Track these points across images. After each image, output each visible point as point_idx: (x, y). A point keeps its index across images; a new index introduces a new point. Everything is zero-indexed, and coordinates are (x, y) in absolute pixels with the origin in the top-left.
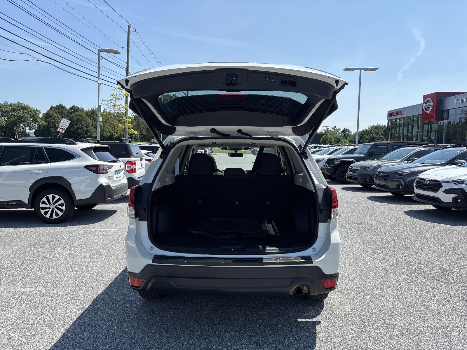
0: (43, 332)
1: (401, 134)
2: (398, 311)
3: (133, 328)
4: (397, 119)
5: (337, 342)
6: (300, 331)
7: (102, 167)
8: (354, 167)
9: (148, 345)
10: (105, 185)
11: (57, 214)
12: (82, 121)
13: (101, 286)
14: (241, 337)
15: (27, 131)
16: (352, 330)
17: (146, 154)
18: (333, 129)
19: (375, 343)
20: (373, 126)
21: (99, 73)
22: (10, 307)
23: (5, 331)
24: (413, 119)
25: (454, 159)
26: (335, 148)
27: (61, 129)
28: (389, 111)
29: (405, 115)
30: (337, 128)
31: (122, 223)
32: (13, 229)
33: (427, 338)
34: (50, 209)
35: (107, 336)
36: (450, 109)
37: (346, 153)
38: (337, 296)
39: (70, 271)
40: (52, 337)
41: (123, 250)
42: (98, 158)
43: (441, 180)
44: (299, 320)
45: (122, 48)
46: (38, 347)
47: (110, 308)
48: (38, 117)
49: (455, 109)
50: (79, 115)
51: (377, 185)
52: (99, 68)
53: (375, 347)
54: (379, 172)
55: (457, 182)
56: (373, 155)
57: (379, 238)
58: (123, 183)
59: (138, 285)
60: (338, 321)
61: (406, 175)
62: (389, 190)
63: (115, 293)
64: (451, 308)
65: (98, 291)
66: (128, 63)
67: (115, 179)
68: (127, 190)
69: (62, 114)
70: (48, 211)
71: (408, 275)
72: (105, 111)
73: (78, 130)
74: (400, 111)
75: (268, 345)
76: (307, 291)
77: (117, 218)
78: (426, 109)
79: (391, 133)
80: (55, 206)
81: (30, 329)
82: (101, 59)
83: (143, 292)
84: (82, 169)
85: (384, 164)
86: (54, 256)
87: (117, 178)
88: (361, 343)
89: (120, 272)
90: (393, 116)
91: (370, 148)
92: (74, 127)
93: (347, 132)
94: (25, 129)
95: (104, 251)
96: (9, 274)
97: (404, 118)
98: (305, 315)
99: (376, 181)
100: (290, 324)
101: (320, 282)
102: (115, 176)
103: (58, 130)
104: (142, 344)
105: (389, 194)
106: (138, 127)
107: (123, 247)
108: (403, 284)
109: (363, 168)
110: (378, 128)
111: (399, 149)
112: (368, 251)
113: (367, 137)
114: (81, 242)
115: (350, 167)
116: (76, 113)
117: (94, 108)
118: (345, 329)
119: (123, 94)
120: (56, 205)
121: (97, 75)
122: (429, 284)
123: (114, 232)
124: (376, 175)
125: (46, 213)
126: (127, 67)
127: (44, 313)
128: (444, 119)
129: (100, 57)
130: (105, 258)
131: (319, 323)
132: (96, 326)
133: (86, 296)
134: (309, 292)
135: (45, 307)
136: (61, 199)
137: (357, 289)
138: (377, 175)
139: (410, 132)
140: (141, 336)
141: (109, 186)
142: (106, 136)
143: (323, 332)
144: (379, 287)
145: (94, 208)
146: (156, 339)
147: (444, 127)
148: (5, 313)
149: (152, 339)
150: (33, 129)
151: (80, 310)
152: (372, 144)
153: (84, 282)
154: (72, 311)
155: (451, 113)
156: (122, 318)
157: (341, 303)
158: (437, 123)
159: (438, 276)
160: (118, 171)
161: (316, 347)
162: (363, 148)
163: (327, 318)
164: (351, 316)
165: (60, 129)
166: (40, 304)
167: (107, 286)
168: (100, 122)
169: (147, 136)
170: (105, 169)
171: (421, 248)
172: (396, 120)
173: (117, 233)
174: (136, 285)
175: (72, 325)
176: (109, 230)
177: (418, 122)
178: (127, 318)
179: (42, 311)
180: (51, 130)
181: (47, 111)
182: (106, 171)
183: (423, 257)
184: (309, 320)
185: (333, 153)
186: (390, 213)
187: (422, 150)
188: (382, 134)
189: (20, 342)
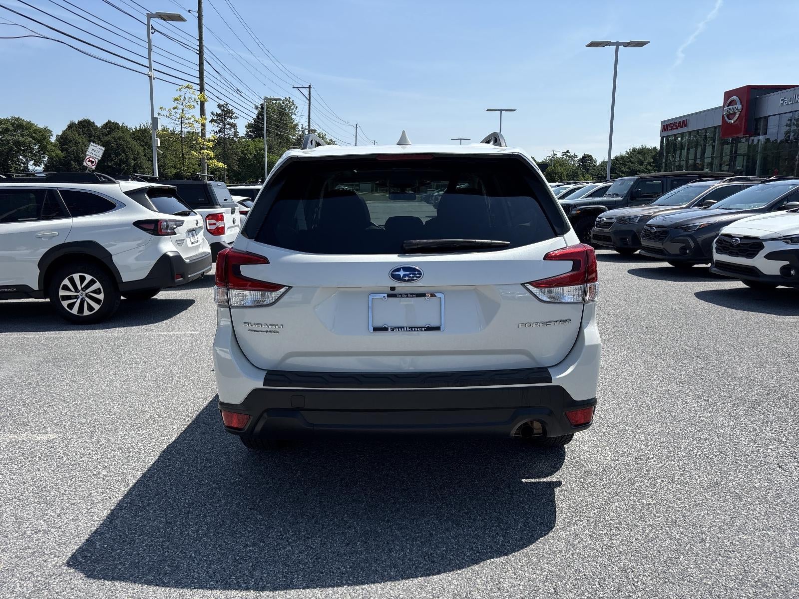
0: (76, 509)
1: (684, 162)
2: (695, 461)
3: (233, 498)
4: (677, 136)
5: (592, 515)
6: (527, 498)
7: (165, 223)
8: (605, 219)
9: (262, 527)
10: (171, 255)
11: (90, 308)
12: (127, 149)
13: (173, 429)
14: (423, 511)
15: (31, 167)
16: (617, 495)
17: (241, 203)
18: (564, 155)
19: (659, 517)
20: (634, 150)
21: (150, 59)
22: (16, 467)
23: (8, 509)
24: (706, 136)
25: (781, 201)
26: (571, 187)
27: (90, 163)
28: (664, 121)
29: (691, 127)
30: (571, 153)
31: (206, 322)
32: (15, 335)
33: (749, 506)
34: (77, 299)
35: (189, 512)
36: (770, 116)
37: (591, 196)
38: (587, 437)
39: (119, 404)
40: (91, 517)
41: (209, 366)
42: (156, 207)
43: (763, 237)
44: (524, 480)
45: (189, 11)
46: (67, 534)
47: (192, 466)
48: (49, 142)
49: (778, 116)
50: (119, 138)
51: (645, 249)
52: (150, 49)
53: (659, 522)
54: (650, 226)
55: (791, 239)
56: (638, 197)
57: (653, 338)
58: (204, 253)
59: (240, 426)
60: (591, 480)
61: (698, 229)
62: (667, 257)
63: (199, 440)
64: (788, 454)
65: (169, 437)
66: (200, 40)
67: (190, 245)
68: (211, 265)
69: (90, 137)
70: (75, 303)
71: (708, 401)
72: (164, 130)
73: (120, 165)
74: (684, 121)
75: (472, 523)
76: (541, 431)
77: (195, 313)
78: (728, 116)
79: (666, 160)
80: (86, 294)
81: (52, 505)
82: (152, 33)
83: (248, 437)
84: (130, 227)
85: (657, 212)
86: (89, 379)
87: (193, 243)
88: (634, 516)
89: (206, 403)
90: (670, 130)
91: (633, 186)
92: (112, 160)
93: (589, 160)
94: (28, 164)
95: (175, 370)
96: (11, 411)
97: (690, 133)
98: (534, 472)
99: (644, 243)
100: (509, 487)
101: (564, 414)
102: (188, 240)
103: (84, 164)
104: (252, 526)
105: (666, 265)
106: (223, 157)
107: (209, 362)
108: (701, 415)
109: (620, 219)
110: (642, 152)
111: (683, 186)
112: (635, 361)
113: (624, 169)
114: (135, 354)
115: (597, 219)
116: (114, 134)
117: (146, 126)
118: (605, 493)
119: (196, 97)
120: (87, 291)
121: (146, 63)
122: (746, 414)
123: (191, 336)
124: (644, 232)
125: (71, 306)
126: (199, 47)
127: (75, 477)
128: (759, 135)
129: (151, 29)
130: (178, 381)
131: (559, 484)
132: (169, 497)
133: (149, 445)
134: (545, 432)
135: (77, 466)
136: (96, 282)
137: (621, 426)
138: (646, 230)
139: (699, 158)
140: (249, 512)
141: (178, 258)
142: (169, 174)
143: (567, 498)
144: (660, 420)
145: (155, 297)
146: (275, 517)
147: (759, 149)
148: (7, 478)
149: (269, 517)
150: (41, 163)
151: (140, 470)
152: (636, 177)
153: (143, 423)
154: (125, 471)
155: (772, 122)
156: (213, 482)
157: (595, 450)
158: (747, 140)
159: (760, 401)
160: (194, 231)
161: (556, 525)
162: (620, 186)
163: (573, 476)
164: (614, 471)
165: (87, 162)
166: (68, 462)
167: (184, 429)
168: (158, 147)
169: (240, 174)
170: (170, 226)
171: (728, 354)
172: (675, 136)
173: (197, 339)
174: (235, 425)
175: (126, 495)
176: (184, 333)
177: (714, 141)
178: (223, 482)
179: (73, 472)
180: (72, 165)
181: (64, 132)
182: (173, 231)
183: (733, 369)
184: (542, 480)
185: (567, 196)
186: (671, 297)
187: (724, 186)
188: (649, 164)
189: (35, 526)
